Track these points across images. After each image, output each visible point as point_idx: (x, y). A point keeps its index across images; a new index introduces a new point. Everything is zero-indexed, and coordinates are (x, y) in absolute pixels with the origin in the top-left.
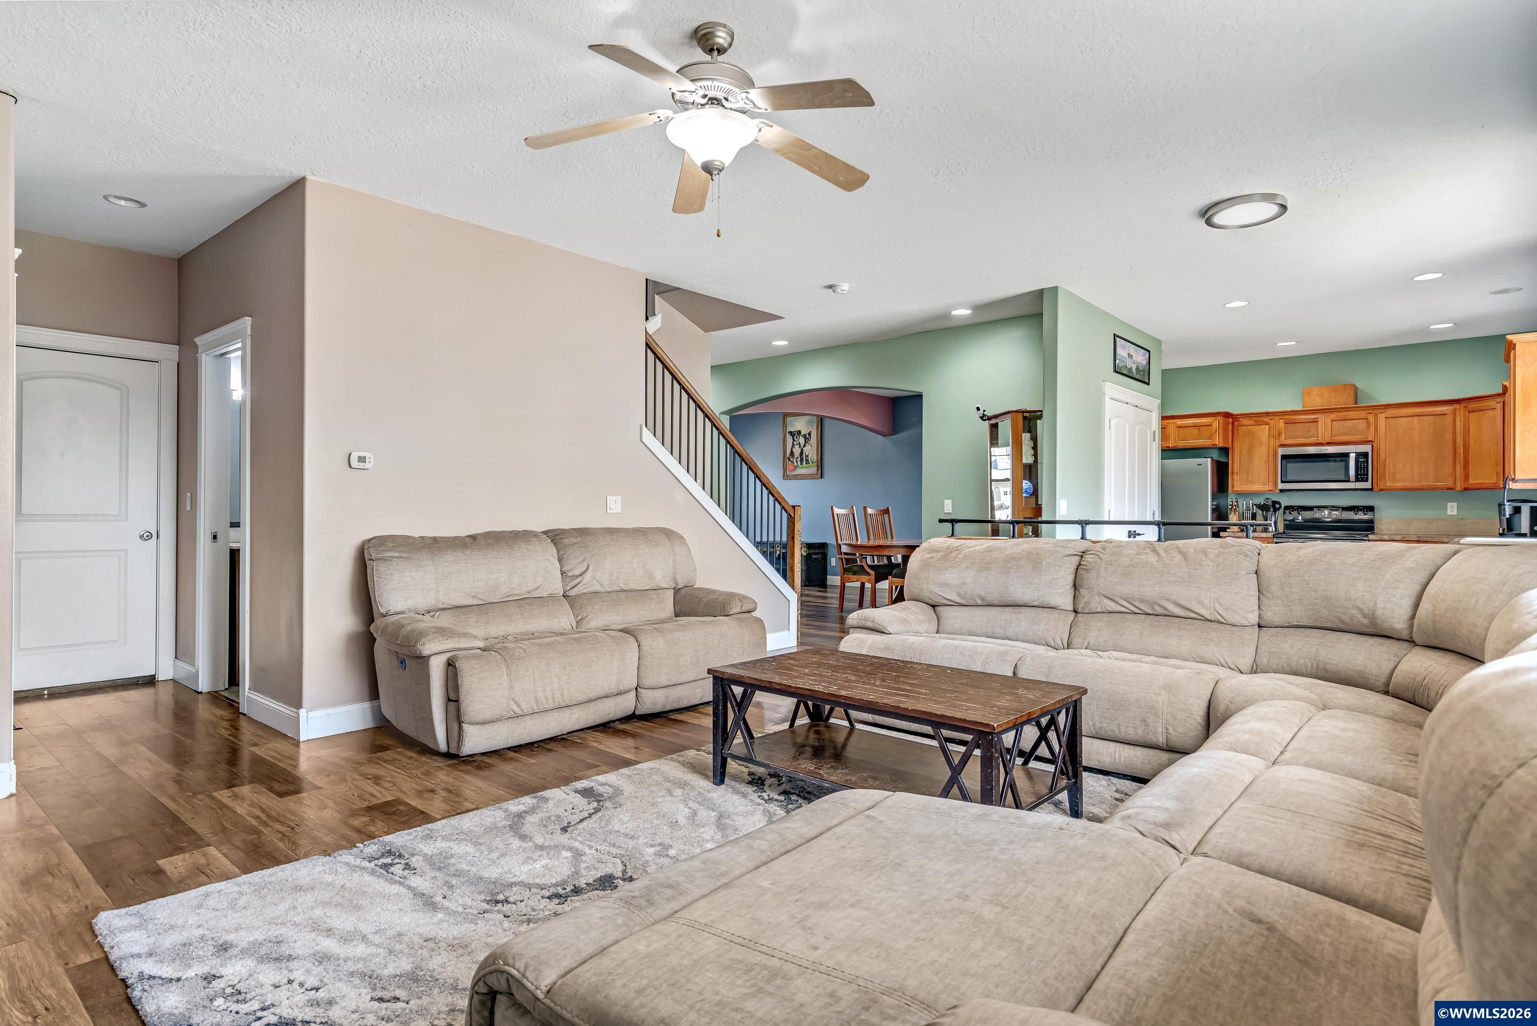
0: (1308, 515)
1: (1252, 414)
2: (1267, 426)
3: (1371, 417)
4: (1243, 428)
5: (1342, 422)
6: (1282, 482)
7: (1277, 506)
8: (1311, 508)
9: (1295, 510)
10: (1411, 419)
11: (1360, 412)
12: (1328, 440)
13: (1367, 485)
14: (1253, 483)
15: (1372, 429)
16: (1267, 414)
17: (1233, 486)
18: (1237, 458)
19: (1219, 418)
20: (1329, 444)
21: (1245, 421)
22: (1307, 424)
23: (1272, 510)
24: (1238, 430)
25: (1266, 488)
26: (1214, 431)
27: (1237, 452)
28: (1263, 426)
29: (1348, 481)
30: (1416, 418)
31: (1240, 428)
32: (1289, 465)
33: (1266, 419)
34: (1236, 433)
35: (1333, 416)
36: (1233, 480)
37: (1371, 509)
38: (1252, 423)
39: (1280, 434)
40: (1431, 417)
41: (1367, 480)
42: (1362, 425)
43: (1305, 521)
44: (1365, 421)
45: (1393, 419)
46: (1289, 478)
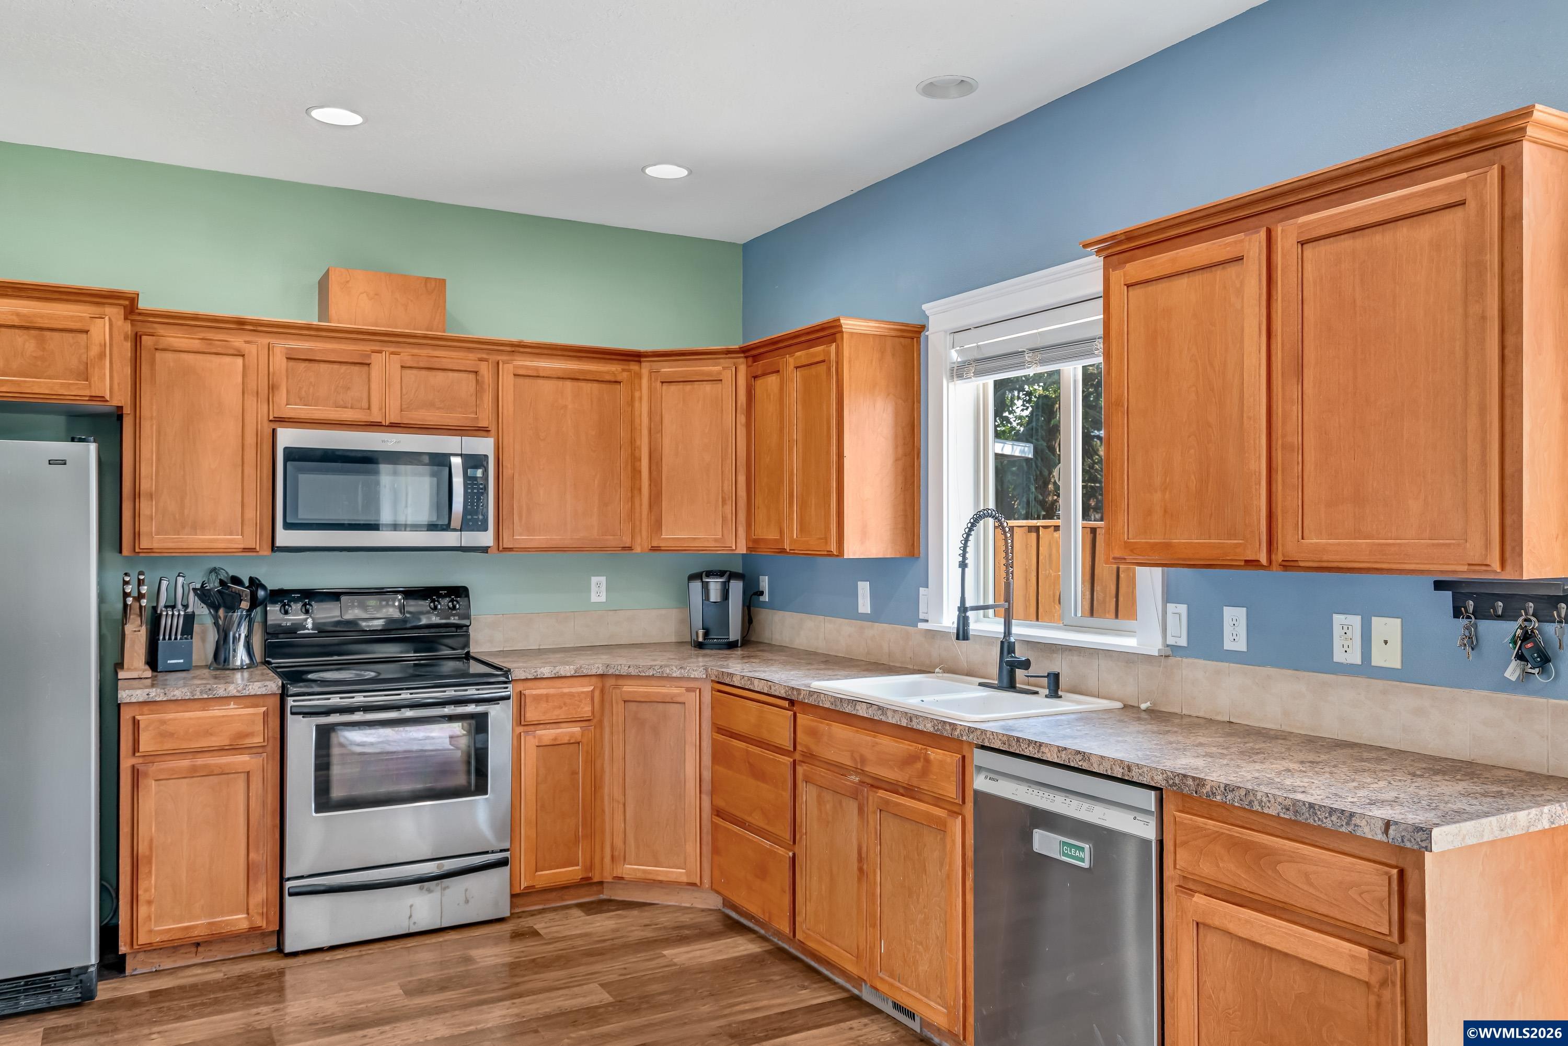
0: (327, 613)
1: (196, 317)
2: (239, 361)
3: (485, 370)
4: (169, 356)
5: (424, 372)
6: (288, 526)
7: (261, 593)
8: (334, 596)
9: (296, 600)
10: (560, 383)
11: (461, 354)
12: (393, 417)
13: (486, 538)
14: (195, 527)
15: (488, 399)
16: (240, 324)
17: (136, 535)
18: (148, 449)
19: (110, 311)
20: (395, 427)
21: (175, 338)
22: (344, 368)
23: (245, 605)
24: (153, 362)
25: (237, 540)
26: (94, 351)
27: (148, 429)
28: (227, 360)
29: (447, 528)
30: (569, 384)
31: (158, 355)
32: (303, 478)
33: (238, 341)
34: (145, 369)
35: (407, 355)
36: (135, 515)
37: (459, 592)
38: (196, 344)
39: (272, 388)
40: (596, 385)
41: (485, 529)
42: (466, 384)
43: (321, 630)
44: (472, 376)
45: (527, 381)
46: (304, 515)
